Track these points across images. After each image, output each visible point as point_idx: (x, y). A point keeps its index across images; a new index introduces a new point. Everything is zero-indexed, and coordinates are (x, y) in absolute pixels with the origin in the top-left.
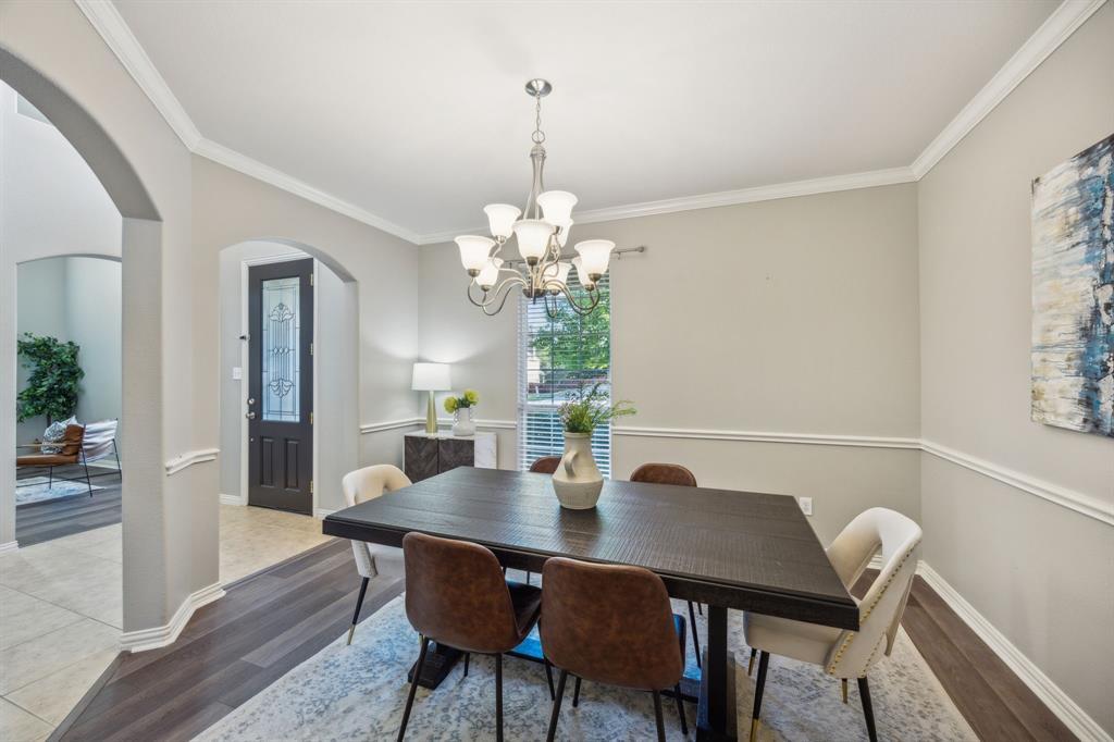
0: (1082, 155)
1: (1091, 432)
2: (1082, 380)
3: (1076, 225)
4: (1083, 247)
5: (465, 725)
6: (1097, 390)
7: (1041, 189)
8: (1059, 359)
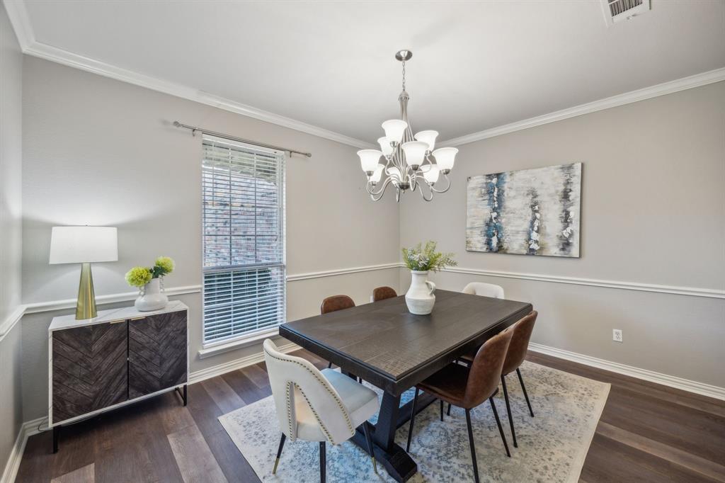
0: (487, 176)
1: (489, 252)
2: (486, 238)
3: (484, 194)
4: (487, 201)
5: (454, 460)
6: (491, 240)
7: (471, 181)
8: (478, 232)
